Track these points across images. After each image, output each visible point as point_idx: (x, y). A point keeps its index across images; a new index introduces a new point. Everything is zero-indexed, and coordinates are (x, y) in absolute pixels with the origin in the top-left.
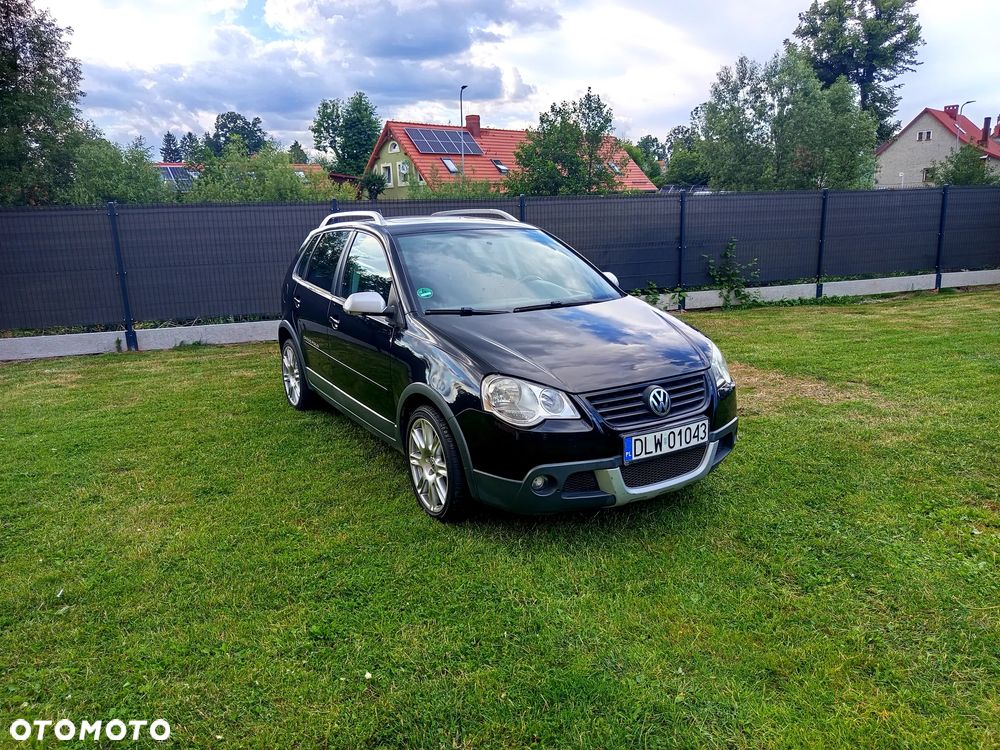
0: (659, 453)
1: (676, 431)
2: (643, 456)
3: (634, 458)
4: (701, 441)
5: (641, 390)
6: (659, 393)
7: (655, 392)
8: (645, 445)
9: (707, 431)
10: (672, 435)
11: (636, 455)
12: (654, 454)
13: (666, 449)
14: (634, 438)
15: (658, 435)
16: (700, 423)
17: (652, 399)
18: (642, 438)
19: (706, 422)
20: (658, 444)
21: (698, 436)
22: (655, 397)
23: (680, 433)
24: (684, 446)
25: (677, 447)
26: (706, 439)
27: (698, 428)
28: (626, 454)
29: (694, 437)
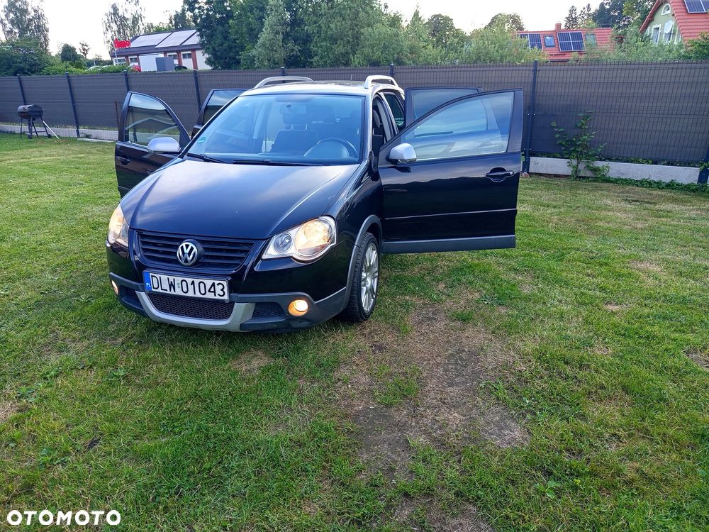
0: (172, 292)
1: (189, 280)
2: (160, 290)
3: (153, 290)
4: (218, 297)
5: (175, 239)
6: (187, 246)
7: (184, 245)
8: (161, 281)
9: (226, 290)
10: (184, 283)
11: (154, 288)
12: (168, 292)
13: (178, 292)
15: (171, 278)
16: (217, 282)
17: (179, 249)
18: (158, 276)
19: (225, 283)
20: (172, 285)
21: (214, 292)
22: (182, 248)
23: (193, 283)
24: (198, 295)
25: (191, 294)
26: (226, 297)
27: (213, 284)
28: (147, 284)
29: (209, 291)
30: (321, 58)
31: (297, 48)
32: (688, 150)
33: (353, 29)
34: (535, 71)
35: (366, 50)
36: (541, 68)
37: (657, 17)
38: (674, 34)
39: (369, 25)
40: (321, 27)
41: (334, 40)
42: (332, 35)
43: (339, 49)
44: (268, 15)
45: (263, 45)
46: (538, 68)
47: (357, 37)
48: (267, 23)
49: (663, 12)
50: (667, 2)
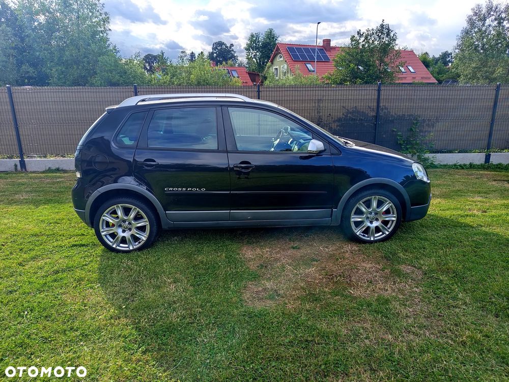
33: (87, 57)
35: (106, 75)
38: (288, 72)
42: (67, 60)
49: (279, 59)
50: (280, 53)
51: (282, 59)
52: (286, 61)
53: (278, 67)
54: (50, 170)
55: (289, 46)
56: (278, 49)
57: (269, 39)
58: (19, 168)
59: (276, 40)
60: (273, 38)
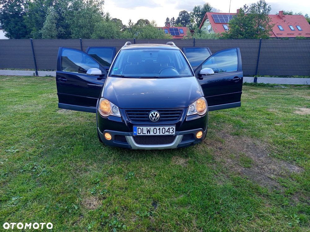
0: (149, 134)
1: (158, 128)
2: (142, 134)
3: (138, 134)
4: (170, 134)
5: (147, 111)
6: (154, 113)
7: (153, 113)
8: (142, 130)
9: (174, 130)
10: (155, 130)
11: (138, 133)
12: (146, 134)
13: (152, 134)
14: (137, 127)
15: (149, 128)
16: (170, 127)
17: (150, 115)
18: (141, 128)
19: (174, 127)
20: (148, 131)
21: (169, 132)
22: (152, 114)
23: (159, 129)
24: (161, 134)
25: (158, 134)
26: (174, 133)
27: (169, 128)
28: (135, 132)
29: (167, 132)
30: (76, 35)
31: (63, 30)
32: (250, 71)
33: (90, 23)
34: (194, 42)
35: (98, 32)
36: (196, 41)
37: (204, 24)
38: (211, 30)
39: (97, 22)
40: (74, 21)
41: (81, 27)
42: (80, 25)
43: (85, 31)
44: (48, 15)
45: (47, 28)
46: (195, 41)
47: (92, 26)
48: (47, 18)
49: (207, 22)
50: (207, 18)
51: (209, 22)
52: (210, 23)
53: (206, 27)
54: (47, 76)
55: (214, 14)
56: (206, 16)
57: (206, 9)
58: (35, 74)
59: (211, 10)
60: (208, 9)
